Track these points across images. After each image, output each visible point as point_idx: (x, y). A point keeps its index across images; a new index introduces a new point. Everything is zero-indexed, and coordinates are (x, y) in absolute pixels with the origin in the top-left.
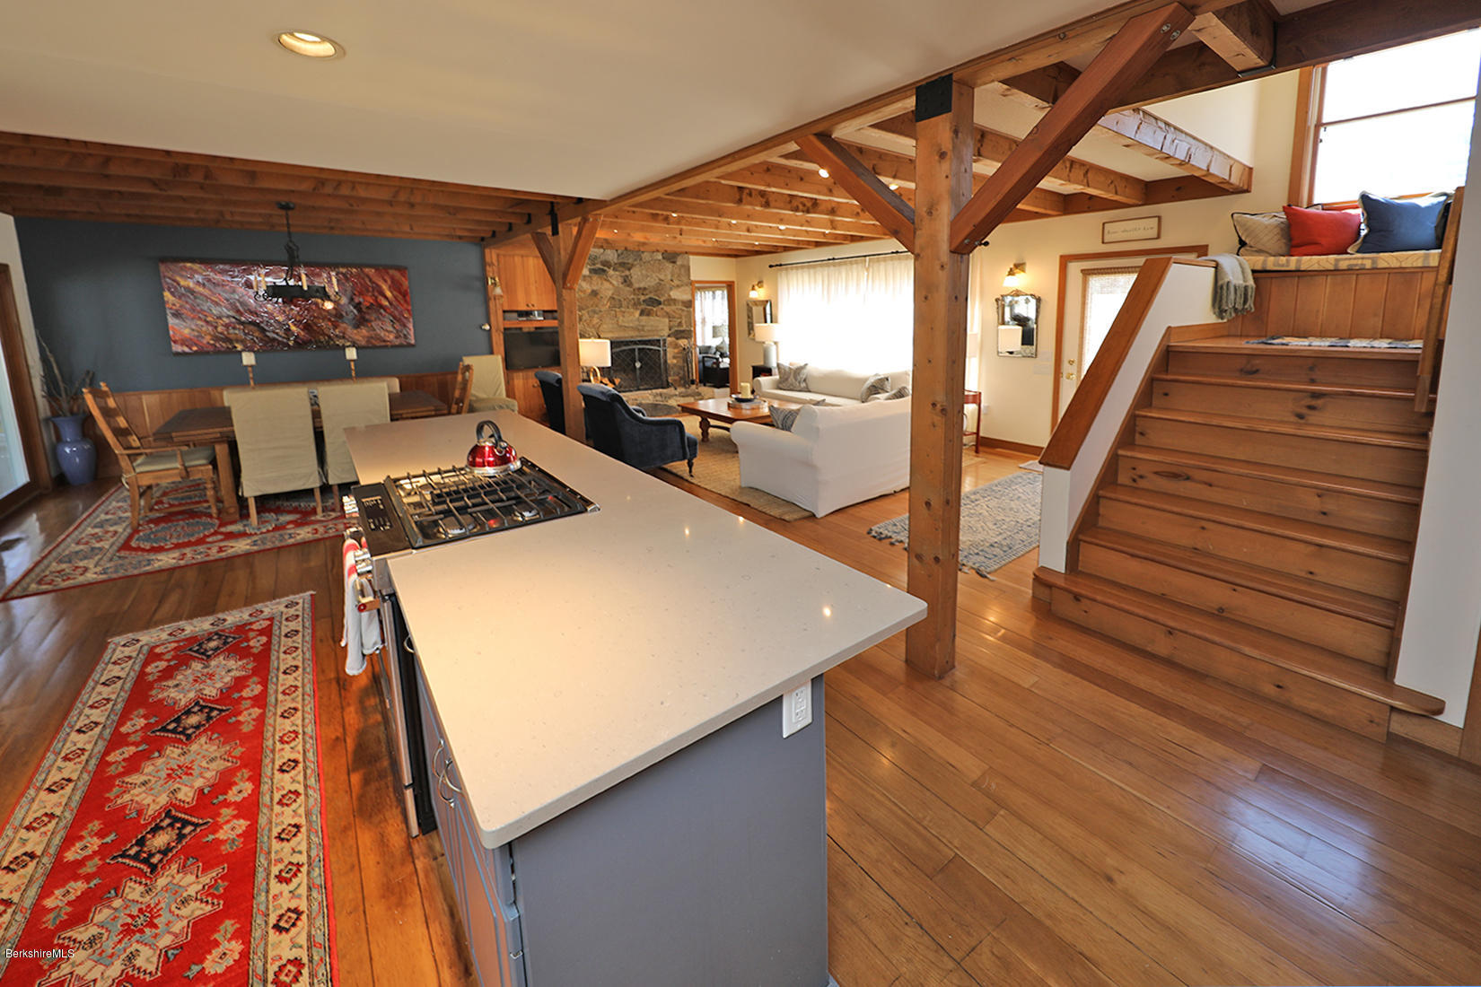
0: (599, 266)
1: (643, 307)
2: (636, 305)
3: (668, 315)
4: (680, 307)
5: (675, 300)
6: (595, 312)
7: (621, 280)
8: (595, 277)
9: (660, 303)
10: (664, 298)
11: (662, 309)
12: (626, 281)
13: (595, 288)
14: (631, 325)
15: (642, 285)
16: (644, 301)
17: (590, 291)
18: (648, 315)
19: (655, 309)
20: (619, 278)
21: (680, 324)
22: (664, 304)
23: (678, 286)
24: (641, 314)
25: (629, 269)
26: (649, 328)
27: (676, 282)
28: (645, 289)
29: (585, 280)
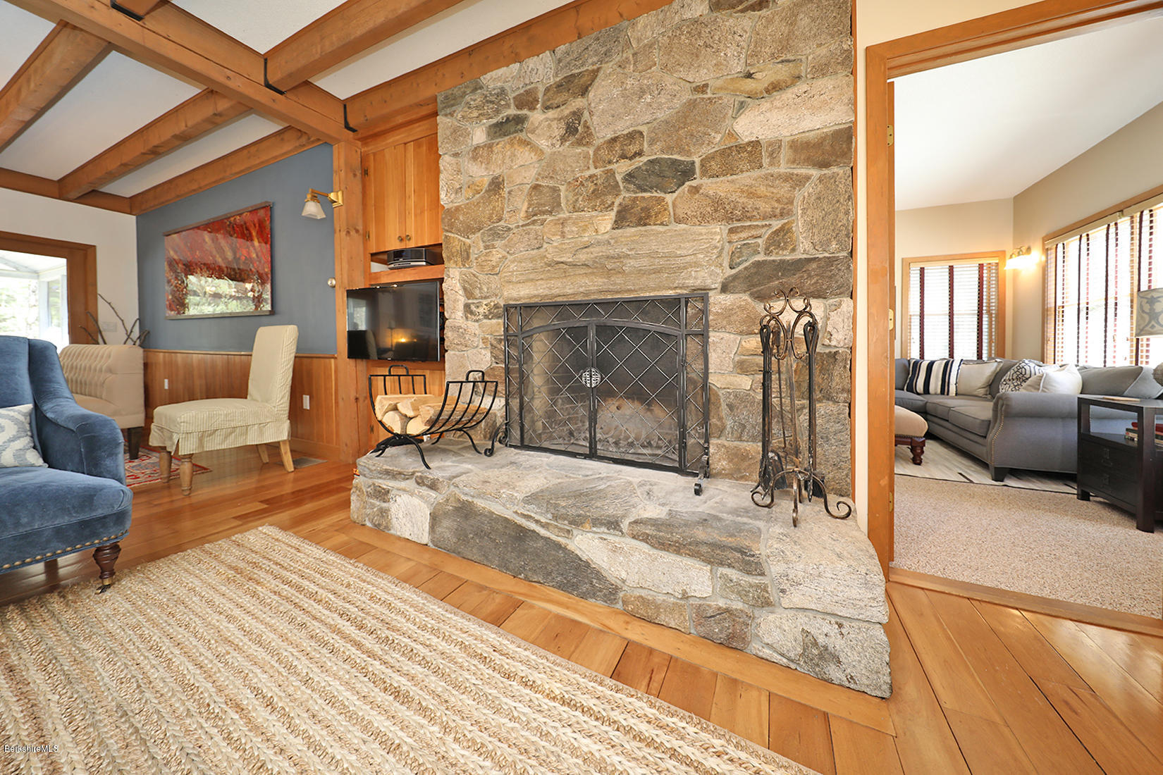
0: (512, 111)
1: (625, 196)
2: (600, 192)
3: (723, 211)
4: (783, 168)
5: (756, 144)
6: (495, 234)
7: (558, 130)
8: (502, 143)
9: (686, 172)
10: (706, 150)
11: (696, 190)
12: (574, 129)
13: (498, 172)
14: (583, 257)
15: (623, 127)
16: (630, 177)
17: (487, 181)
18: (643, 221)
19: (669, 198)
20: (554, 124)
21: (781, 237)
22: (704, 173)
23: (775, 88)
24: (621, 220)
25: (584, 91)
26: (644, 262)
27: (766, 76)
28: (634, 136)
29: (475, 158)
